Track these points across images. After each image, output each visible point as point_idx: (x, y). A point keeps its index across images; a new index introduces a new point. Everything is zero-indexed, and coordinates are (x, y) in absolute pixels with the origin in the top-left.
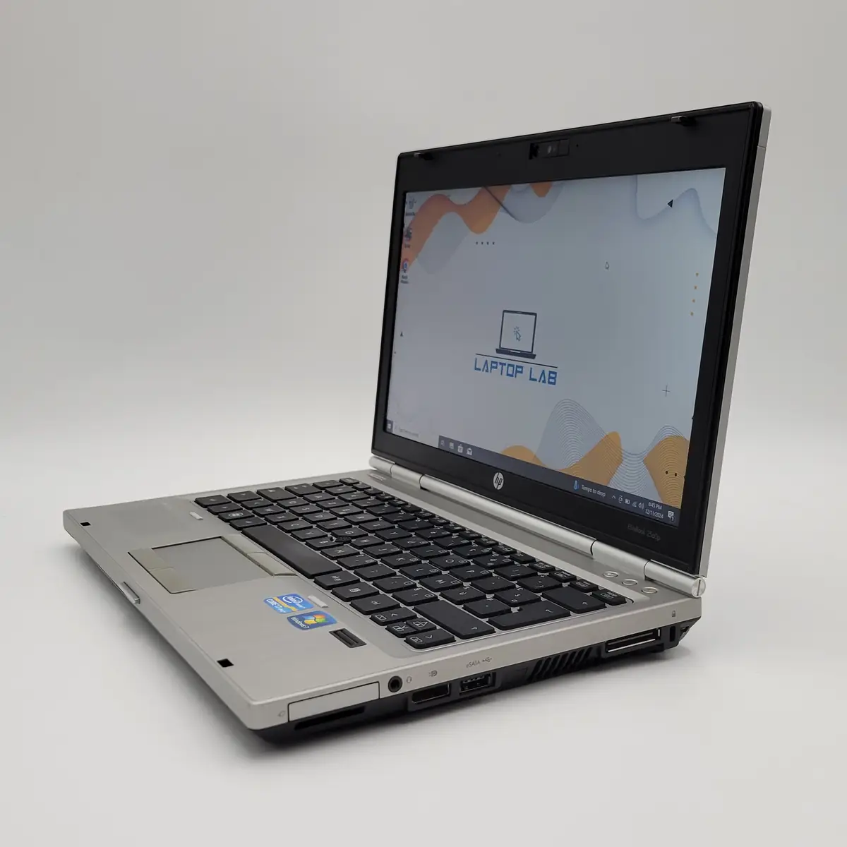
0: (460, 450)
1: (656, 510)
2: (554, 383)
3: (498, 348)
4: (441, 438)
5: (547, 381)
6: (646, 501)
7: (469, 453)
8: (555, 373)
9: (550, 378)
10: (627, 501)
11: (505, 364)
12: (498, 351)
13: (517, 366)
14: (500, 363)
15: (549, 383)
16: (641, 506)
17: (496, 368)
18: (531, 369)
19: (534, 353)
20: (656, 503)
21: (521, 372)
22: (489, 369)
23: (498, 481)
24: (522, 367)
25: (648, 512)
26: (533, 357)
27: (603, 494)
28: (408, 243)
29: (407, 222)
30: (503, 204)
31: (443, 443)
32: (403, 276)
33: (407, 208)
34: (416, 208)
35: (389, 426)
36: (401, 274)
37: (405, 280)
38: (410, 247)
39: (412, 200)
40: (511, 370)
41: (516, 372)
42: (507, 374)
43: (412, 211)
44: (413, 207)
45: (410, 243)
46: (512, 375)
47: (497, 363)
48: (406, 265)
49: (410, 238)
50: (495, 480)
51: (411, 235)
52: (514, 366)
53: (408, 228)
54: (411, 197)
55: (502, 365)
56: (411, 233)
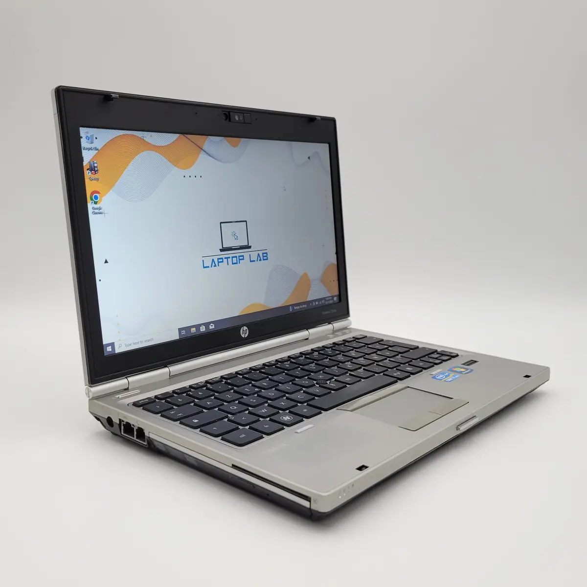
0: (203, 329)
1: (329, 300)
2: (267, 259)
3: (221, 248)
4: (180, 330)
5: (262, 259)
6: (324, 299)
7: (212, 327)
8: (266, 253)
9: (263, 256)
10: (317, 303)
11: (229, 258)
12: (221, 250)
13: (239, 256)
14: (225, 258)
15: (264, 260)
16: (323, 301)
17: (222, 262)
18: (250, 255)
19: (250, 245)
20: (328, 297)
21: (243, 259)
22: (217, 263)
23: (244, 332)
24: (243, 256)
25: (327, 303)
26: (250, 247)
27: (306, 306)
28: (93, 176)
29: (87, 157)
30: (203, 149)
31: (183, 332)
32: (93, 208)
33: (84, 143)
34: (99, 144)
35: (109, 349)
36: (90, 206)
37: (99, 212)
38: (98, 180)
39: (89, 135)
40: (235, 260)
41: (240, 260)
42: (233, 264)
43: (93, 146)
44: (92, 143)
45: (96, 176)
46: (237, 263)
47: (222, 259)
48: (96, 198)
49: (95, 171)
50: (241, 333)
51: (96, 169)
52: (236, 257)
53: (89, 162)
54: (87, 132)
55: (227, 258)
56: (97, 167)
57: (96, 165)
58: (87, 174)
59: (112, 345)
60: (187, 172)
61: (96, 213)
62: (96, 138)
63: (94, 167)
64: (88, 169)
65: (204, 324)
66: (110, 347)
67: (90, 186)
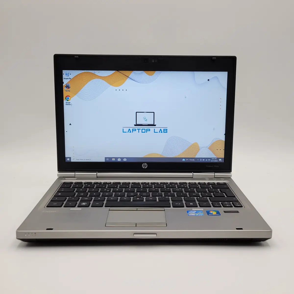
0: (119, 160)
1: (215, 160)
2: (167, 132)
3: (136, 124)
5: (163, 132)
7: (125, 160)
8: (167, 129)
9: (164, 131)
10: (203, 160)
11: (140, 129)
12: (135, 125)
14: (137, 129)
15: (164, 132)
16: (209, 160)
17: (136, 131)
18: (154, 129)
19: (155, 124)
20: (214, 158)
21: (150, 131)
22: (131, 131)
23: (145, 166)
24: (150, 129)
25: (212, 161)
26: (155, 125)
27: (194, 160)
28: (68, 90)
29: (65, 82)
30: (129, 77)
31: (108, 159)
32: (66, 103)
33: (64, 76)
34: (71, 76)
35: (68, 159)
36: (65, 102)
37: (69, 104)
38: (69, 91)
39: (67, 73)
40: (144, 131)
41: (147, 131)
42: (142, 132)
43: (68, 77)
44: (68, 76)
45: (69, 90)
46: (145, 132)
47: (136, 129)
48: (68, 98)
49: (69, 88)
50: (142, 166)
51: (69, 87)
52: (145, 129)
53: (66, 84)
54: (66, 72)
55: (139, 129)
56: (70, 86)
57: (69, 85)
58: (65, 89)
59: (70, 158)
60: (118, 88)
61: (67, 105)
62: (70, 74)
63: (68, 86)
64: (65, 87)
65: (120, 158)
66: (69, 159)
67: (65, 94)
